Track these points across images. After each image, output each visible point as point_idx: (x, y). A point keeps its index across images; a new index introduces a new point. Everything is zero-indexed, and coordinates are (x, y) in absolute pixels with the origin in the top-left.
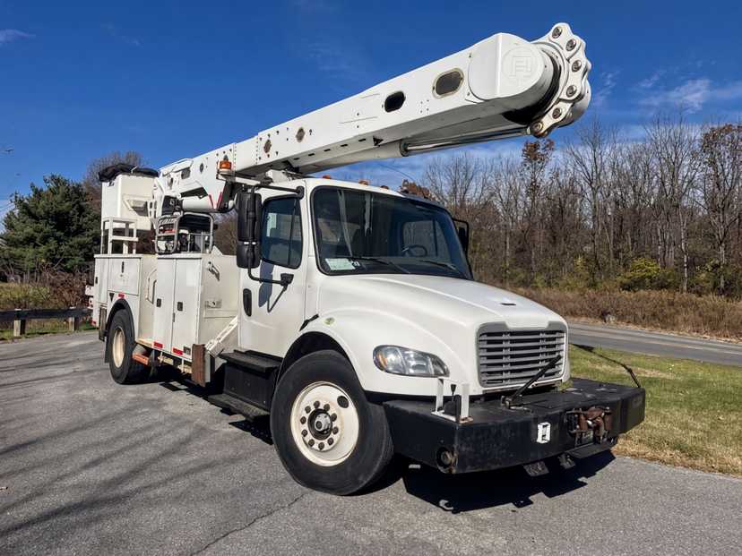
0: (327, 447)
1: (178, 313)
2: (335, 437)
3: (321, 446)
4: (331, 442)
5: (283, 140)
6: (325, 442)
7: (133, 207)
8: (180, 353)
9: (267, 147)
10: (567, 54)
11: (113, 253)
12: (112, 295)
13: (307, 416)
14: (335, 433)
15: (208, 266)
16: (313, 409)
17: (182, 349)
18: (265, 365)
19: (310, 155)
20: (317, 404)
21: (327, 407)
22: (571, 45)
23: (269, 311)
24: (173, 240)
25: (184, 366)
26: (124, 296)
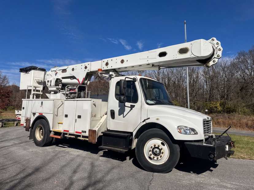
0: (159, 158)
1: (78, 119)
2: (162, 155)
3: (158, 158)
4: (161, 157)
5: (115, 63)
6: (159, 157)
7: (37, 82)
8: (80, 133)
9: (107, 64)
10: (216, 46)
11: (36, 98)
12: (34, 114)
13: (151, 149)
14: (162, 154)
15: (93, 103)
16: (153, 147)
17: (81, 132)
18: (127, 135)
19: (125, 68)
20: (155, 145)
21: (159, 146)
22: (217, 44)
23: (124, 117)
24: (76, 94)
25: (82, 137)
26: (42, 114)
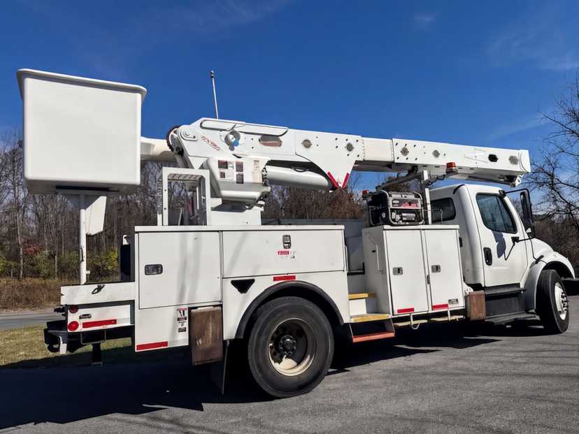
1: (433, 276)
8: (446, 306)
9: (405, 152)
12: (244, 284)
17: (446, 303)
23: (506, 259)
25: (451, 315)
26: (294, 277)
